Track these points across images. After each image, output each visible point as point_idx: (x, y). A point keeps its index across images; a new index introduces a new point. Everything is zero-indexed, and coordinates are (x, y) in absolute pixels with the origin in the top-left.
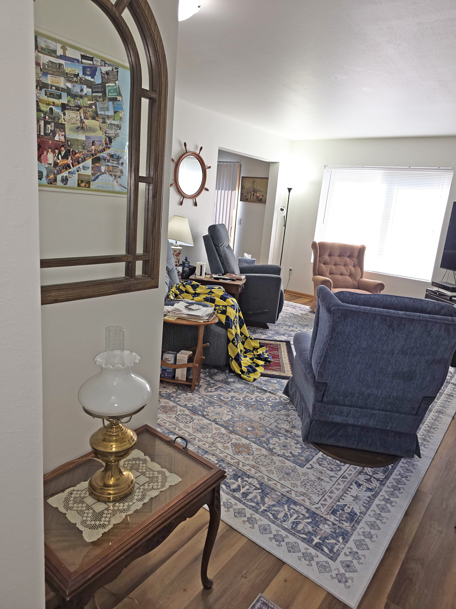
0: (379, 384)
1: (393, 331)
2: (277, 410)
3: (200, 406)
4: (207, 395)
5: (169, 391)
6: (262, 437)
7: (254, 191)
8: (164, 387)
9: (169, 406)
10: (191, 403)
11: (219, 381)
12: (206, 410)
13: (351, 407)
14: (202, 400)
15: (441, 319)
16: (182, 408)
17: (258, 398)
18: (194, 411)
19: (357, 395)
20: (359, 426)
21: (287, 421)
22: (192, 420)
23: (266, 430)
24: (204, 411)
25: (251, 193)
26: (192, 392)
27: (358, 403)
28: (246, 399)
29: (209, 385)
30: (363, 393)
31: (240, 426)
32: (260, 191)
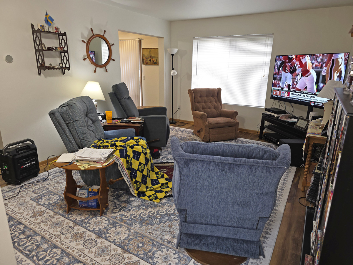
0: (224, 209)
1: (226, 173)
2: (163, 223)
3: (105, 228)
4: (112, 217)
5: (83, 218)
6: (149, 252)
7: (151, 57)
8: (80, 214)
9: (81, 232)
10: (98, 227)
11: (123, 202)
12: (109, 231)
13: (207, 225)
14: (107, 222)
15: (263, 163)
16: (90, 233)
17: (150, 213)
18: (99, 234)
19: (210, 216)
20: (216, 237)
21: (170, 231)
22: (96, 244)
23: (153, 243)
24: (108, 233)
25: (149, 59)
26: (101, 216)
27: (211, 222)
28: (141, 215)
29: (115, 207)
30: (214, 216)
31: (133, 244)
32: (154, 57)
